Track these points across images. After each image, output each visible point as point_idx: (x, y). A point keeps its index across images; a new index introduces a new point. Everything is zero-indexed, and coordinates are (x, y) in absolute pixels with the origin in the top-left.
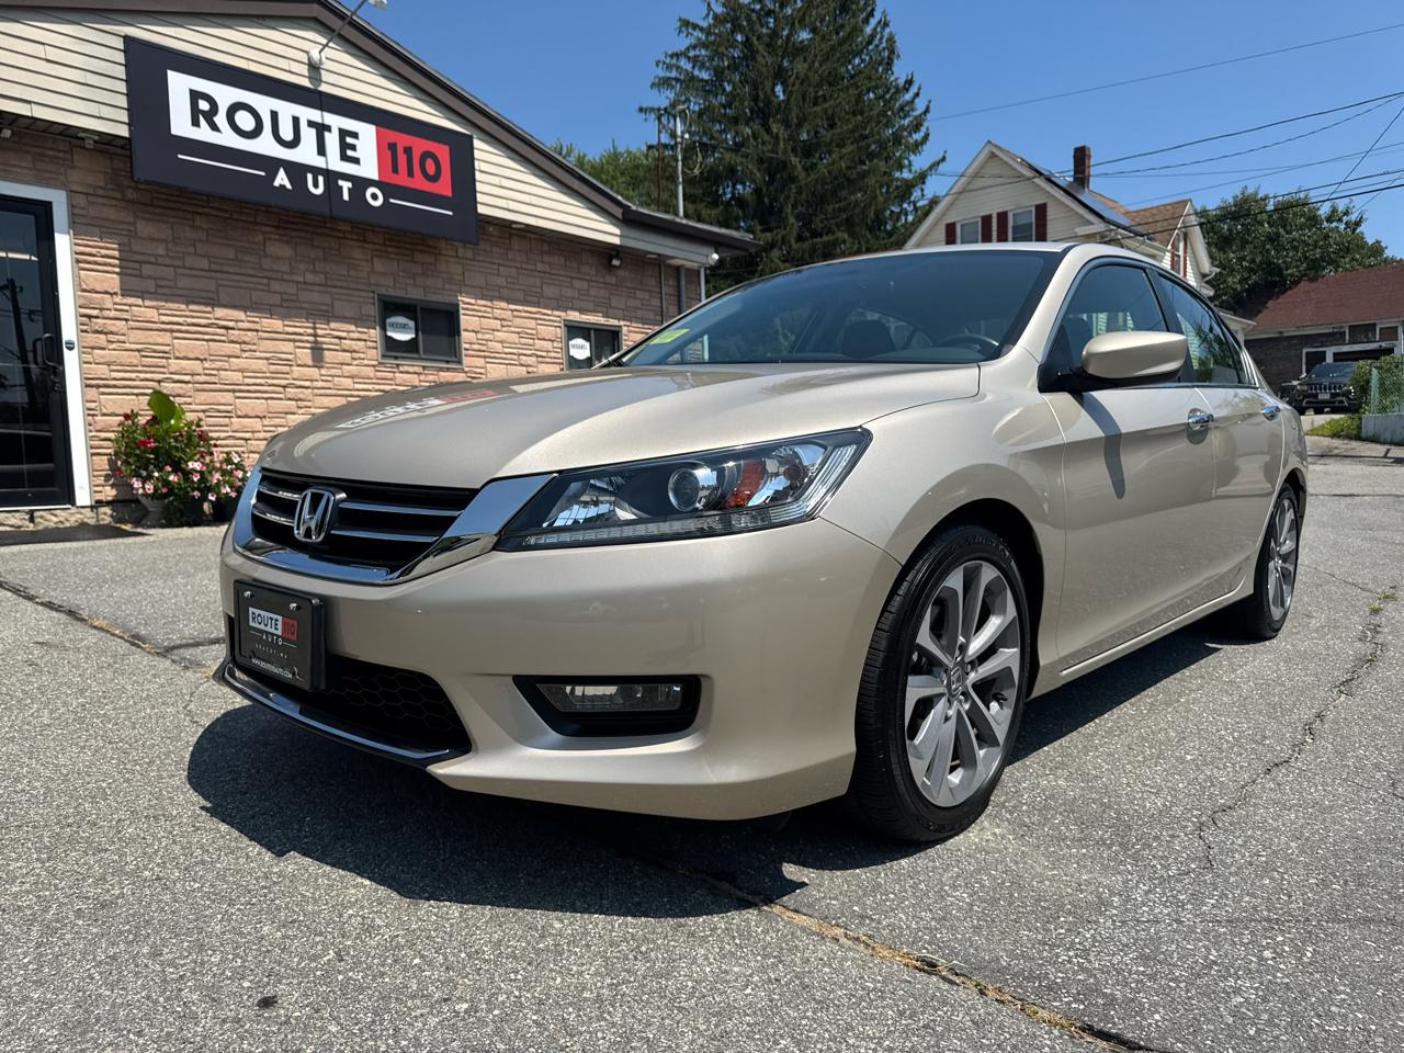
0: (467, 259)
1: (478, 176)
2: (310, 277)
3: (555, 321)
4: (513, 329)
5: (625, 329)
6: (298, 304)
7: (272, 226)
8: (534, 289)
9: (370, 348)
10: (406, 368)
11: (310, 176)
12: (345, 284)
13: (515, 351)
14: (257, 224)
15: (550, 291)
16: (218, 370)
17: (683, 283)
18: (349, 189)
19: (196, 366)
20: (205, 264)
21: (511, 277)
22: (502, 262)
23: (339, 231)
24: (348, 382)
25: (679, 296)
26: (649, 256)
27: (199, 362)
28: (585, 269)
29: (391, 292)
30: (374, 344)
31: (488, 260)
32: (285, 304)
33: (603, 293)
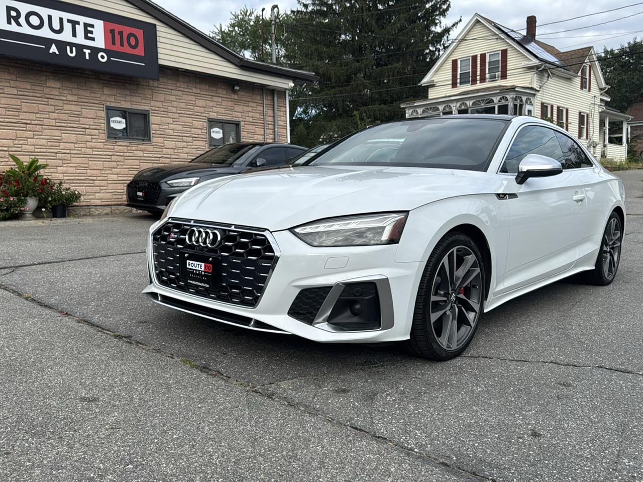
0: (154, 87)
1: (159, 45)
2: (70, 98)
3: (203, 119)
4: (179, 123)
5: (242, 123)
6: (63, 111)
7: (50, 72)
8: (191, 102)
9: (101, 133)
10: (120, 144)
11: (68, 48)
12: (87, 101)
13: (180, 134)
14: (42, 71)
15: (201, 103)
16: (22, 145)
17: (276, 98)
18: (89, 53)
19: (10, 143)
20: (15, 91)
21: (179, 96)
22: (173, 88)
23: (86, 74)
24: (89, 151)
25: (274, 105)
26: (256, 84)
27: (12, 141)
28: (220, 91)
29: (113, 105)
30: (103, 132)
31: (165, 87)
32: (57, 111)
33: (230, 104)
